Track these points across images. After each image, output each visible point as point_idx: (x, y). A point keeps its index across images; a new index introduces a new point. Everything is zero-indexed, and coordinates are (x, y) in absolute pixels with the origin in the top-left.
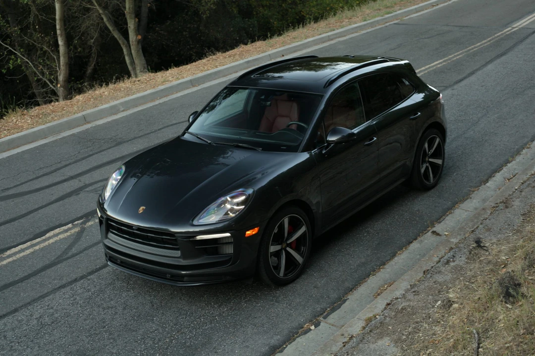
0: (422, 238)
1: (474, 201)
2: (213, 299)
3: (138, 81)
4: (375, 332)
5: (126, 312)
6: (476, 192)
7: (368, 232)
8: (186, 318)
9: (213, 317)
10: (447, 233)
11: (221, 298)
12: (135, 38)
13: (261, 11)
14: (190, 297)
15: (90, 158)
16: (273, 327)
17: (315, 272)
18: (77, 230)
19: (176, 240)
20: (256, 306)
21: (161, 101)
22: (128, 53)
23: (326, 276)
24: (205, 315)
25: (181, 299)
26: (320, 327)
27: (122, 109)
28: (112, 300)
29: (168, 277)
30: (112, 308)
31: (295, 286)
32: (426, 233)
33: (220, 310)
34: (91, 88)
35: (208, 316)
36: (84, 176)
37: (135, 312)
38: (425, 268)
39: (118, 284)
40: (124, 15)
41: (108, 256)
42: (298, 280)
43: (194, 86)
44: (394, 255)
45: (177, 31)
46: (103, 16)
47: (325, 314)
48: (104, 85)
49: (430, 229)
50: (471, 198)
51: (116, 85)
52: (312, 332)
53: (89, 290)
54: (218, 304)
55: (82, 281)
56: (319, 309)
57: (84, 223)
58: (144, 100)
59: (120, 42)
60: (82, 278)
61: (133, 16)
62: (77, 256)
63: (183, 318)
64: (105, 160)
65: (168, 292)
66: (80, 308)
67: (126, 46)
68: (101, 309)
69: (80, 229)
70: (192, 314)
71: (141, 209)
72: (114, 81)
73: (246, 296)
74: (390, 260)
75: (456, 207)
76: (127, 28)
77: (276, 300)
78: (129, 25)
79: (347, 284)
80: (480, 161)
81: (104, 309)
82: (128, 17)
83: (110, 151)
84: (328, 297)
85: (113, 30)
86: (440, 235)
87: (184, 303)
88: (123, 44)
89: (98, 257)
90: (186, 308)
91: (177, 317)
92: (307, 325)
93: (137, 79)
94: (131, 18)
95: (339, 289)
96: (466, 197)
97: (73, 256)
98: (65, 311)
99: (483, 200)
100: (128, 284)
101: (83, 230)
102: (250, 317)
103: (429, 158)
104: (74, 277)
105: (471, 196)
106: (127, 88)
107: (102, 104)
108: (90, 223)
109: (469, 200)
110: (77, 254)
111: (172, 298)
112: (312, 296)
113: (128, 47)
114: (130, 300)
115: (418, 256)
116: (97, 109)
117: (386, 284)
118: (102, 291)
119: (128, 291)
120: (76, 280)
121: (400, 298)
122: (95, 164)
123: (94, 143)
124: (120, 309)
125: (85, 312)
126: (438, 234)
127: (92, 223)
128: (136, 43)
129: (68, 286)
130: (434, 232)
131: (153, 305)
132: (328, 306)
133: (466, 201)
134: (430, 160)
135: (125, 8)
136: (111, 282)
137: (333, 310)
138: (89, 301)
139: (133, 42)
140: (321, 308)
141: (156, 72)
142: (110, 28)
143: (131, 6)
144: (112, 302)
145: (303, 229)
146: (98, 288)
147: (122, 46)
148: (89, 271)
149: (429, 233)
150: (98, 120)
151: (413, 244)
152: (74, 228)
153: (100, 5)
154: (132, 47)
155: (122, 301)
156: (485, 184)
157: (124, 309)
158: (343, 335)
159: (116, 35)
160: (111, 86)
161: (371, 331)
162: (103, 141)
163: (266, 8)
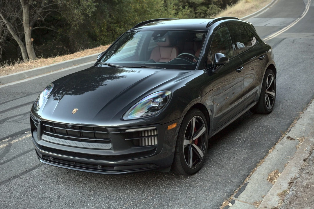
0: (282, 141)
1: (305, 119)
2: (135, 187)
3: (36, 62)
4: (294, 203)
5: (60, 200)
6: (302, 114)
7: (239, 139)
8: (116, 202)
9: (140, 200)
10: (298, 138)
11: (142, 186)
12: (29, 40)
13: (102, 38)
14: (115, 187)
15: (8, 103)
16: (196, 205)
17: (212, 165)
18: (5, 145)
19: (108, 134)
20: (174, 190)
21: (54, 73)
22: (24, 51)
23: (222, 167)
24: (132, 199)
25: (106, 188)
26: (236, 204)
27: (27, 77)
28: (45, 192)
29: (98, 168)
30: (47, 198)
31: (201, 175)
32: (282, 139)
33: (144, 195)
34: (2, 66)
35: (135, 199)
36: (5, 113)
37: (69, 200)
38: (303, 158)
39: (49, 180)
40: (22, 25)
41: (41, 155)
42: (201, 171)
43: (75, 65)
44: (267, 152)
45: (49, 49)
46: (7, 25)
47: (235, 194)
48: (11, 64)
49: (283, 136)
50: (301, 118)
51: (19, 65)
52: (230, 208)
53: (23, 186)
54: (141, 190)
55: (15, 180)
56: (229, 191)
57: (11, 140)
58: (42, 71)
59: (19, 43)
60: (15, 177)
61: (28, 25)
62: (8, 162)
63: (114, 202)
64: (19, 104)
65: (93, 184)
66: (17, 200)
67: (23, 46)
68: (37, 200)
69: (7, 145)
70: (121, 198)
71: (74, 111)
72: (18, 61)
73: (162, 183)
74: (266, 155)
75: (294, 123)
76: (24, 33)
77: (189, 185)
78: (25, 32)
79: (242, 172)
80: (293, 98)
81: (40, 199)
82: (25, 26)
83: (23, 99)
84: (232, 182)
85: (14, 35)
86: (294, 140)
87: (111, 191)
88: (21, 45)
89: (26, 163)
90: (115, 195)
91: (108, 202)
92: (224, 202)
93: (35, 61)
94: (27, 27)
95: (237, 176)
96: (298, 117)
97: (5, 162)
98: (4, 203)
99: (311, 119)
100: (57, 180)
101: (10, 146)
102: (172, 199)
103: (267, 91)
104: (8, 177)
105: (300, 117)
106: (29, 65)
107: (12, 73)
108: (15, 141)
109: (300, 119)
110: (7, 161)
111: (98, 188)
112: (218, 181)
113: (24, 47)
114: (62, 192)
115: (286, 153)
116: (8, 75)
117: (273, 172)
118: (35, 186)
119: (58, 185)
120: (10, 179)
121: (299, 178)
122: (13, 106)
123: (9, 95)
124: (55, 199)
125: (23, 202)
126: (292, 139)
127: (17, 140)
128: (30, 44)
129: (3, 184)
130: (289, 138)
131: (84, 194)
132: (235, 188)
133: (299, 119)
134: (268, 92)
135: (22, 20)
136: (42, 179)
137: (240, 191)
138: (25, 194)
139: (28, 43)
140: (231, 190)
141: (47, 58)
142: (12, 34)
143: (27, 18)
144: (46, 194)
145: (204, 130)
146: (31, 184)
147: (20, 46)
148: (20, 172)
149: (285, 138)
150: (9, 83)
151: (277, 145)
152: (2, 144)
153: (5, 17)
154: (27, 46)
155: (55, 193)
156: (306, 110)
157: (58, 198)
158: (266, 207)
159: (16, 38)
160: (16, 65)
161: (290, 203)
162: (16, 94)
163: (105, 37)
